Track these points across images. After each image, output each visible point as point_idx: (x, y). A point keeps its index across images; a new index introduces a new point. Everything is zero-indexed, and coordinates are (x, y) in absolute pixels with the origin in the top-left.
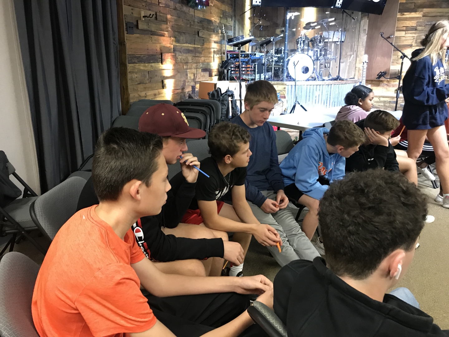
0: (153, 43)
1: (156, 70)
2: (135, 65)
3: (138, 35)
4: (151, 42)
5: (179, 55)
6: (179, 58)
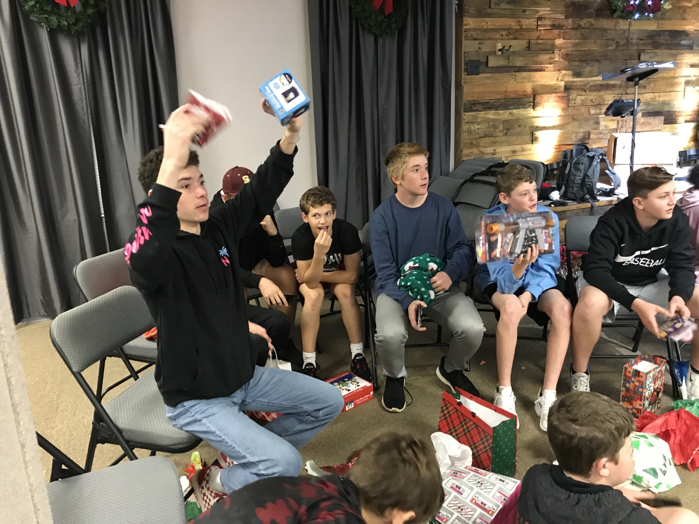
0: (518, 83)
1: (521, 118)
2: (478, 114)
3: (488, 75)
4: (515, 82)
5: (578, 95)
6: (579, 99)
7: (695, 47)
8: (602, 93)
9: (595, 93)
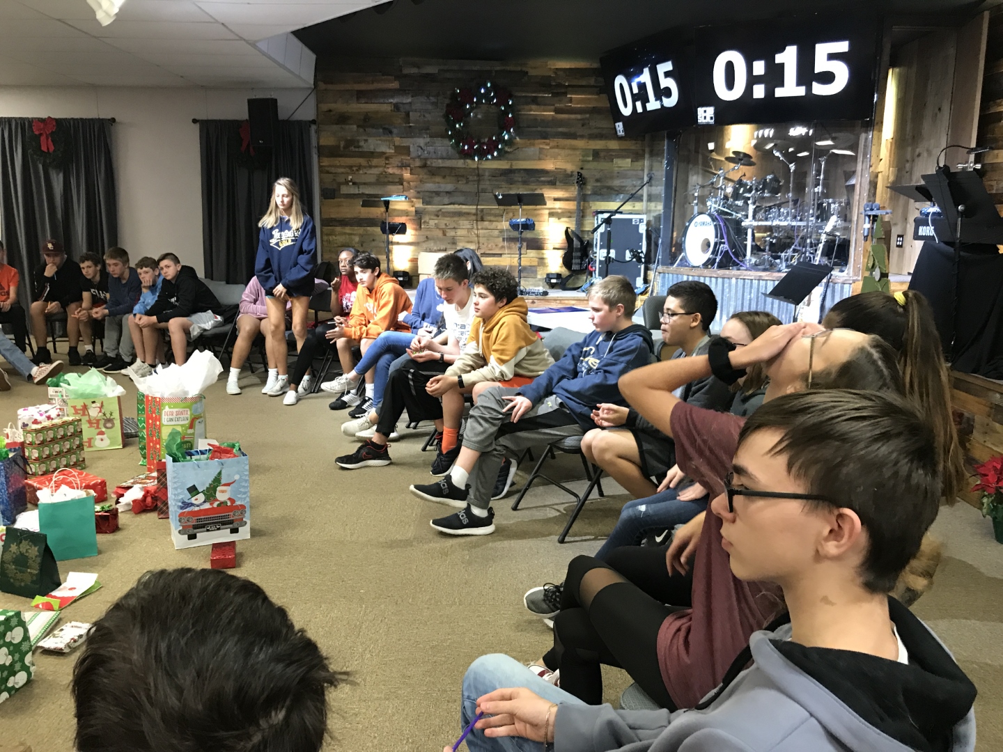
1: (375, 234)
2: (335, 228)
3: (342, 200)
5: (430, 219)
6: (432, 223)
7: (558, 183)
8: (455, 219)
9: (448, 219)
